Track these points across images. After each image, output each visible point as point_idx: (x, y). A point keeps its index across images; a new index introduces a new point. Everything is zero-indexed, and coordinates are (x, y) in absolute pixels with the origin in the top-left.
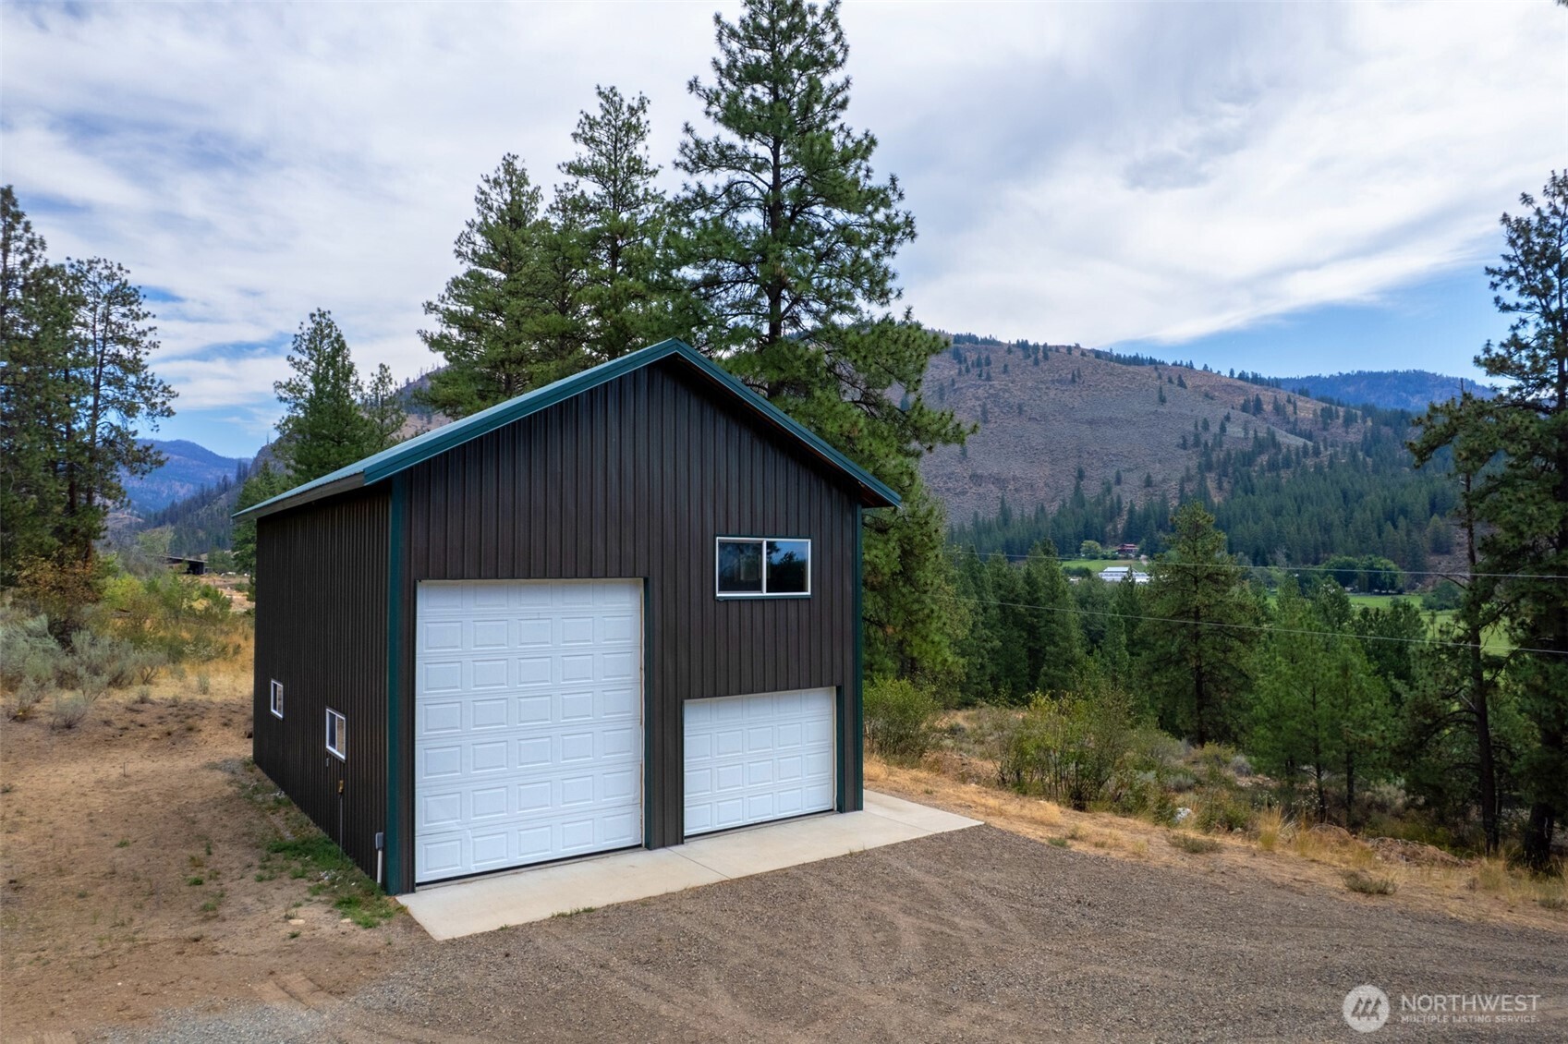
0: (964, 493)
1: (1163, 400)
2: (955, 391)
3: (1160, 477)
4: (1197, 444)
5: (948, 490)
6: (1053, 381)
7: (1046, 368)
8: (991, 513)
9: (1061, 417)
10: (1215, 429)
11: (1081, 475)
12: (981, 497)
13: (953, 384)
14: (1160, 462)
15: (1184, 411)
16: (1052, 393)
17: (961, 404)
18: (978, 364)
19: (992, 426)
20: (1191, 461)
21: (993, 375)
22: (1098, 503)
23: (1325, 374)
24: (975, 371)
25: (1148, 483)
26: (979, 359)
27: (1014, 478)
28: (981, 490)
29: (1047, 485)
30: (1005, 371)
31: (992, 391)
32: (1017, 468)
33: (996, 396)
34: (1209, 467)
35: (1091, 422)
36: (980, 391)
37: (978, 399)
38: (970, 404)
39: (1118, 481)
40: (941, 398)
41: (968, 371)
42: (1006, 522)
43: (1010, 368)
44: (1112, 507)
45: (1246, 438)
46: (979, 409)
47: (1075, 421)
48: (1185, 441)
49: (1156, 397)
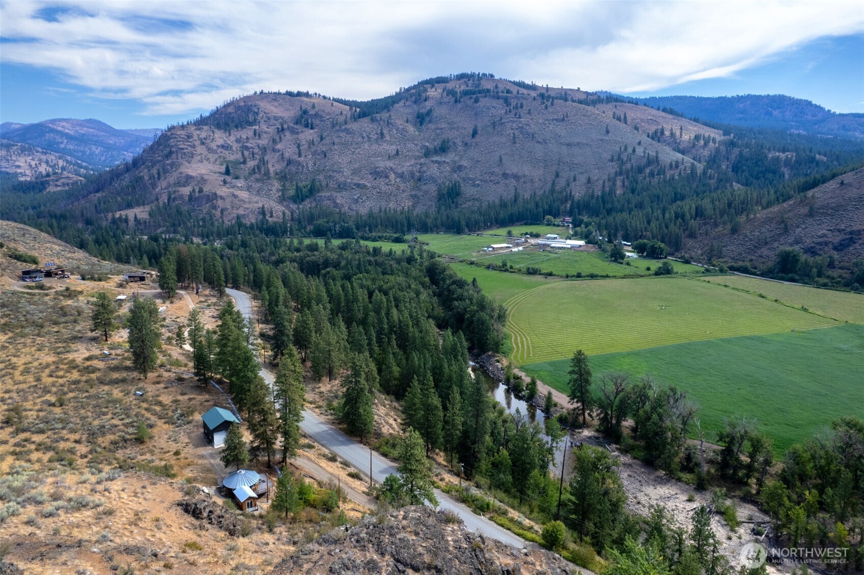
0: (498, 183)
1: (608, 132)
2: (502, 124)
3: (596, 178)
4: (619, 158)
5: (491, 181)
6: (553, 120)
7: (551, 110)
8: (509, 195)
9: (553, 141)
10: (630, 150)
11: (557, 175)
12: (507, 185)
13: (501, 120)
14: (598, 169)
15: (618, 139)
16: (551, 127)
17: (503, 132)
18: (516, 107)
19: (517, 145)
20: (612, 168)
21: (522, 115)
22: (561, 192)
23: (729, 95)
24: (513, 112)
25: (589, 181)
26: (517, 104)
27: (524, 176)
28: (507, 182)
29: (540, 180)
30: (529, 113)
31: (520, 125)
32: (526, 170)
33: (522, 128)
34: (621, 173)
35: (568, 145)
36: (514, 125)
37: (512, 129)
38: (508, 132)
39: (575, 179)
40: (494, 128)
41: (510, 111)
42: (516, 200)
43: (532, 111)
44: (566, 196)
45: (644, 157)
46: (512, 135)
47: (560, 143)
48: (613, 157)
49: (604, 130)
